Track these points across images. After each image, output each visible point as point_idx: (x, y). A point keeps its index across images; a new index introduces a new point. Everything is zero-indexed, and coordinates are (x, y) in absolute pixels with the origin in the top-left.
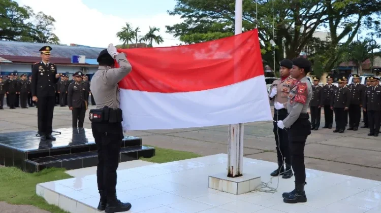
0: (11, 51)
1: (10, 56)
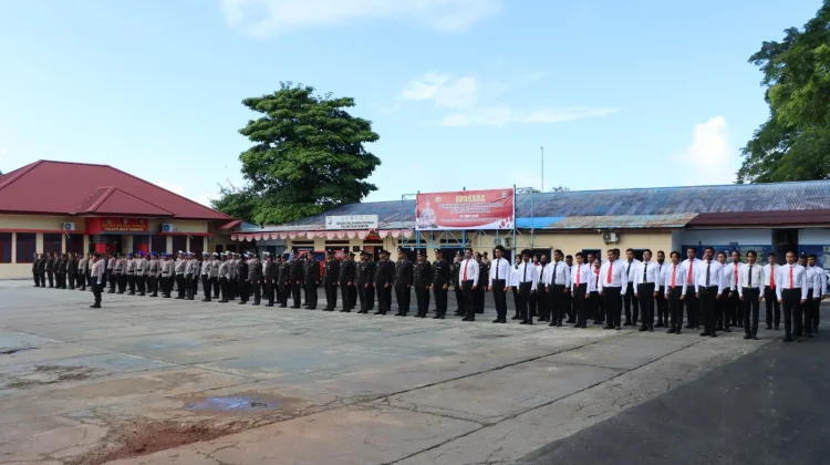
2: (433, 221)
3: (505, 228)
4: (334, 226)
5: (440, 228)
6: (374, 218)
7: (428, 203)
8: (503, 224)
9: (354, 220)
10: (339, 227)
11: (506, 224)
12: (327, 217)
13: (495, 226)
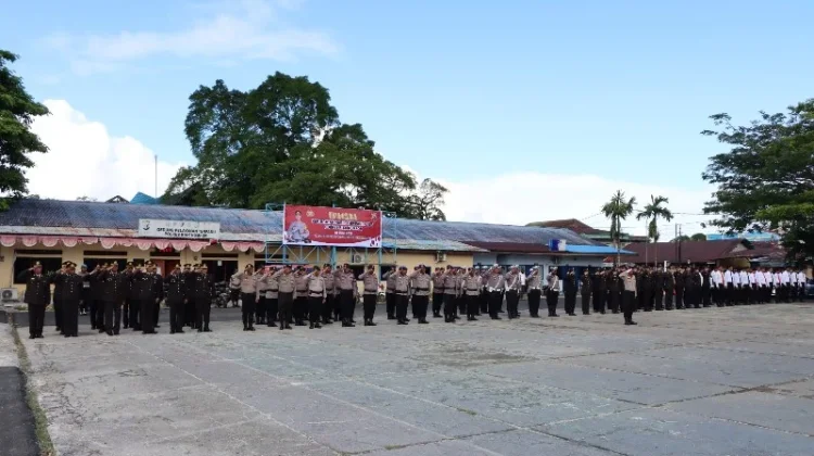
2: (306, 236)
3: (373, 246)
4: (152, 233)
5: (314, 243)
6: (215, 227)
7: (299, 217)
9: (186, 227)
10: (162, 234)
11: (376, 243)
12: (141, 221)
13: (366, 244)
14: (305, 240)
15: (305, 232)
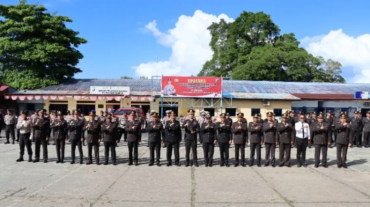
0: (301, 90)
1: (300, 94)
2: (174, 92)
3: (216, 97)
4: (97, 92)
5: (178, 96)
6: (127, 89)
7: (170, 82)
8: (216, 95)
9: (112, 89)
10: (100, 93)
11: (218, 95)
12: (91, 87)
13: (212, 96)
14: (173, 94)
15: (173, 90)
